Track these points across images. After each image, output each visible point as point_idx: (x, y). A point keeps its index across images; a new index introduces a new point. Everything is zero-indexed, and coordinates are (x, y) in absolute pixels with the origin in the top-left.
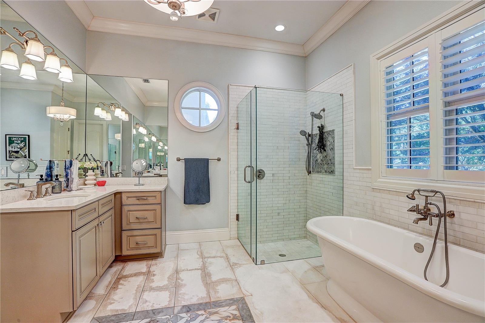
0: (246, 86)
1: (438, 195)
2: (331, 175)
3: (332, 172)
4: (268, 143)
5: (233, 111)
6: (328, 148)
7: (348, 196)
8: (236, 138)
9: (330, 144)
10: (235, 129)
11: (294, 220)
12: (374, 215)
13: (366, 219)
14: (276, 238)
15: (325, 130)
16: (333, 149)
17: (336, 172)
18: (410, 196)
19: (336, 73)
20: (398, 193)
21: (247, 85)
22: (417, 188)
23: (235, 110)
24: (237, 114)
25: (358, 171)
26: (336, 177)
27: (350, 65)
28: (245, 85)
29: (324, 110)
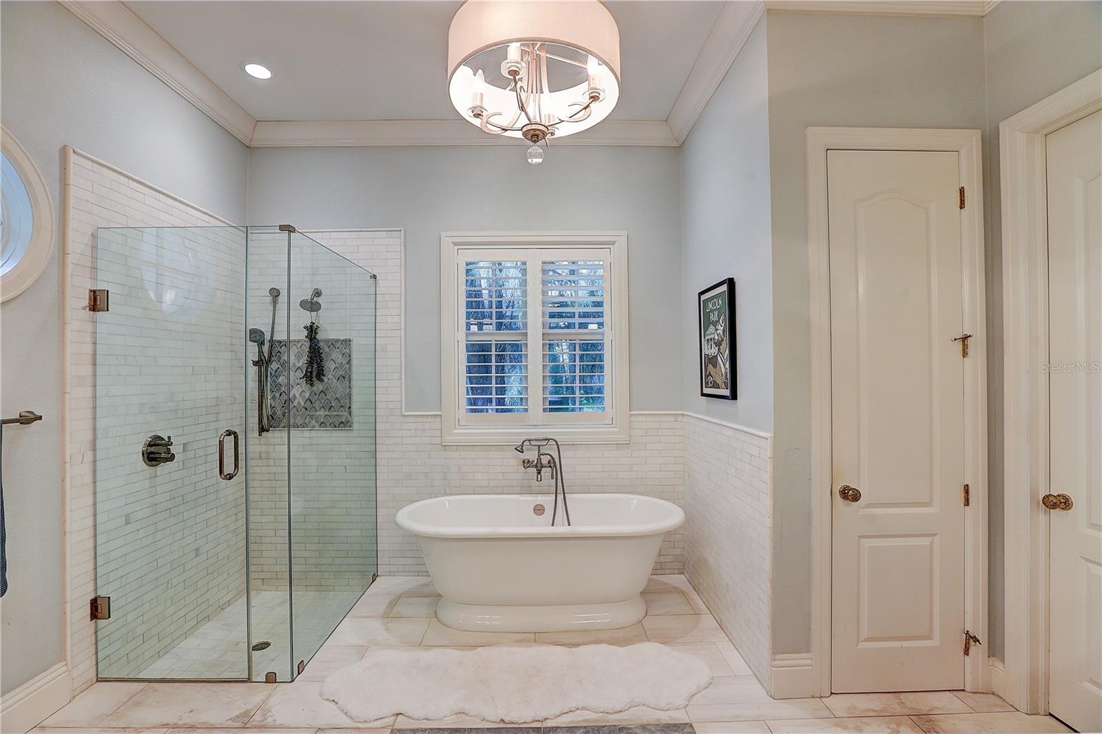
0: (121, 173)
1: (552, 442)
2: (340, 431)
3: (345, 424)
4: (173, 357)
5: (77, 243)
6: (329, 377)
7: (389, 466)
8: (88, 338)
9: (336, 368)
10: (84, 308)
11: (227, 556)
12: (447, 488)
13: (431, 498)
14: (194, 622)
15: (320, 336)
16: (346, 377)
17: (354, 424)
18: (519, 449)
19: (359, 229)
20: (500, 447)
21: (124, 172)
22: (526, 438)
23: (86, 245)
24: (94, 258)
25: (413, 419)
26: (355, 433)
27: (398, 229)
28: (120, 170)
29: (318, 293)
